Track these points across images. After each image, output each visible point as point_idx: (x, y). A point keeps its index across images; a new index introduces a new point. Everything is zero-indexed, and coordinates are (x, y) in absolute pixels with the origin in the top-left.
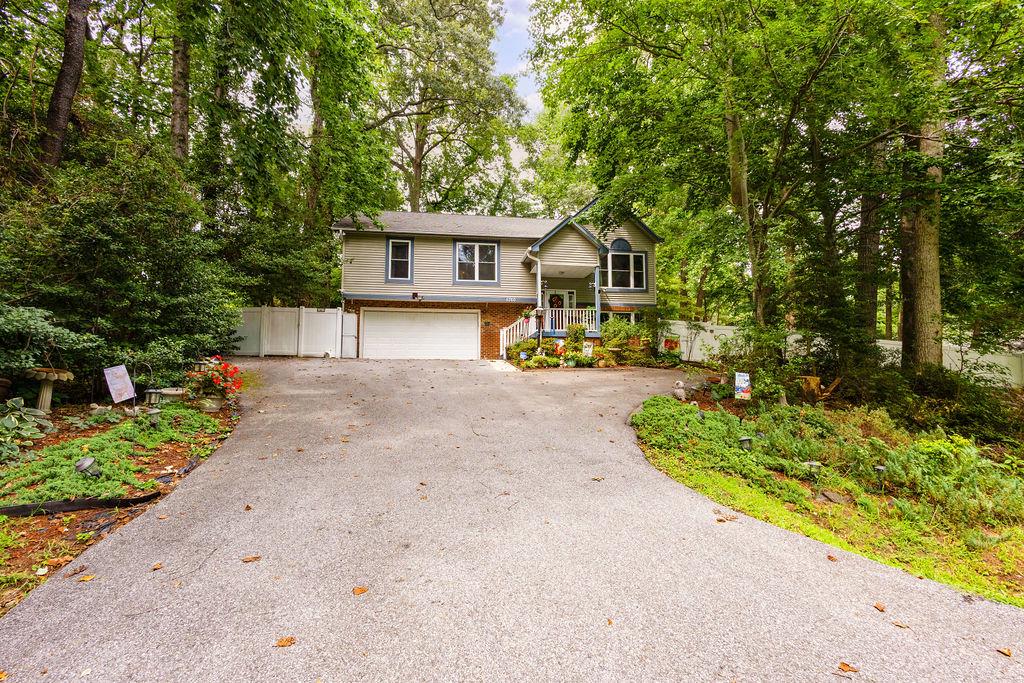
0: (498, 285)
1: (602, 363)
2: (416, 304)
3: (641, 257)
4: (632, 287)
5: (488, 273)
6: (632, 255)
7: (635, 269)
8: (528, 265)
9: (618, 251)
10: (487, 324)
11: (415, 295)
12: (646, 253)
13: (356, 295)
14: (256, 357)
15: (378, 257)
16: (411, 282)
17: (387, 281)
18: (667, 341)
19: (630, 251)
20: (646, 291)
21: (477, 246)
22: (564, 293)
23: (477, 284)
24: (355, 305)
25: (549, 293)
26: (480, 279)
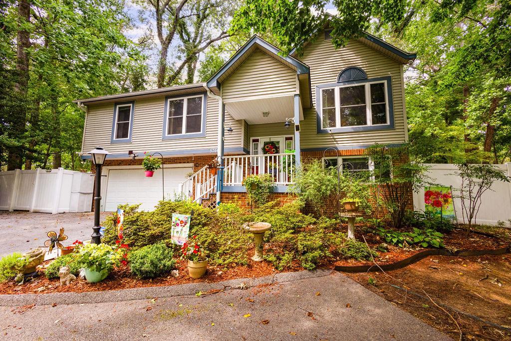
0: (204, 136)
2: (130, 162)
3: (383, 84)
4: (369, 123)
5: (194, 125)
6: (367, 86)
7: (373, 100)
9: (349, 82)
11: (131, 152)
12: (389, 79)
16: (129, 141)
17: (112, 142)
18: (428, 194)
19: (366, 80)
20: (392, 127)
21: (185, 99)
22: (281, 139)
23: (184, 138)
25: (263, 140)
26: (187, 132)
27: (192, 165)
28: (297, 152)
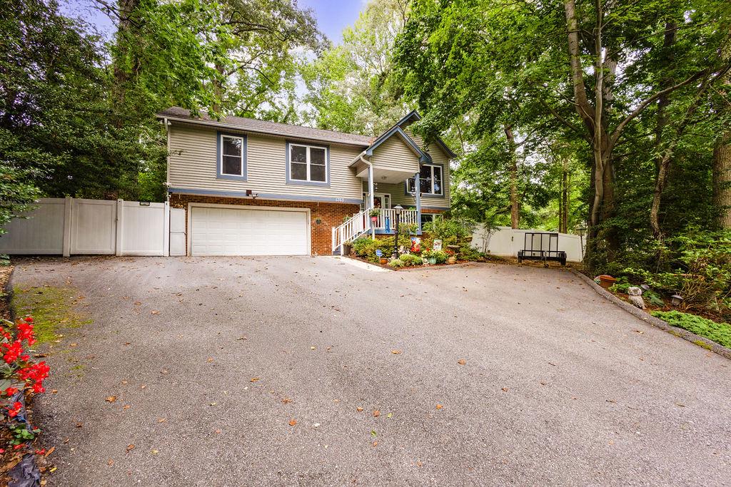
0: (328, 186)
1: (452, 260)
2: (251, 202)
3: (439, 168)
4: (433, 193)
5: (318, 174)
6: (432, 167)
7: (435, 177)
8: (354, 169)
10: (318, 222)
11: (249, 192)
12: (442, 165)
13: (184, 190)
14: (58, 257)
15: (208, 151)
16: (244, 180)
17: (219, 177)
19: (431, 163)
20: (444, 197)
21: (308, 148)
22: (382, 195)
23: (308, 184)
24: (181, 200)
26: (312, 179)
27: (308, 210)
28: (419, 210)
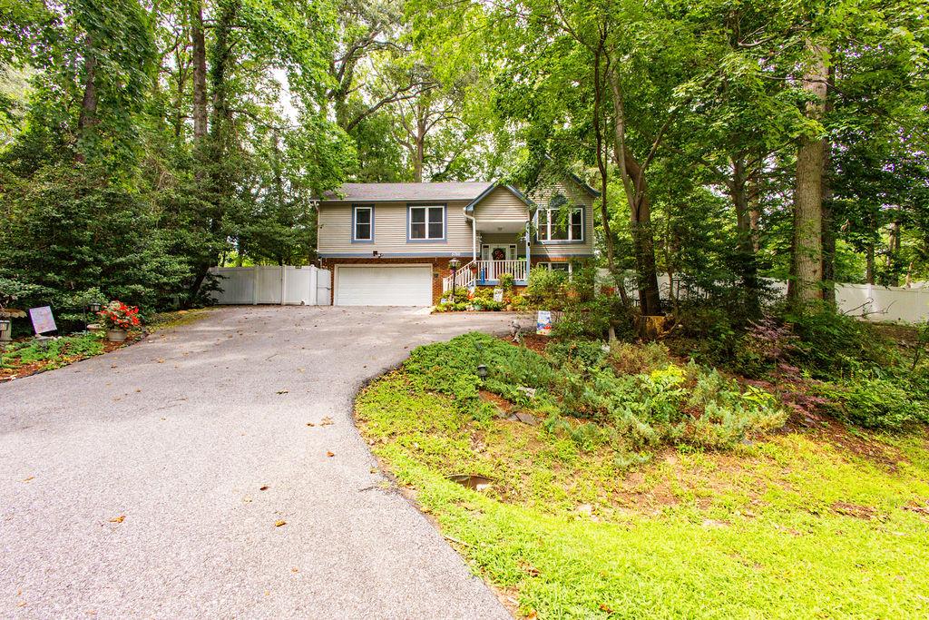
0: (445, 241)
1: (509, 307)
2: (377, 261)
4: (570, 238)
5: (436, 232)
6: (570, 210)
9: (557, 207)
10: (436, 276)
11: (375, 253)
12: (584, 207)
14: (249, 305)
15: (345, 224)
16: (372, 242)
20: (584, 243)
21: (427, 209)
22: (506, 247)
23: (427, 242)
24: (330, 263)
25: (492, 247)
26: (430, 236)
27: (431, 265)
28: (528, 259)
